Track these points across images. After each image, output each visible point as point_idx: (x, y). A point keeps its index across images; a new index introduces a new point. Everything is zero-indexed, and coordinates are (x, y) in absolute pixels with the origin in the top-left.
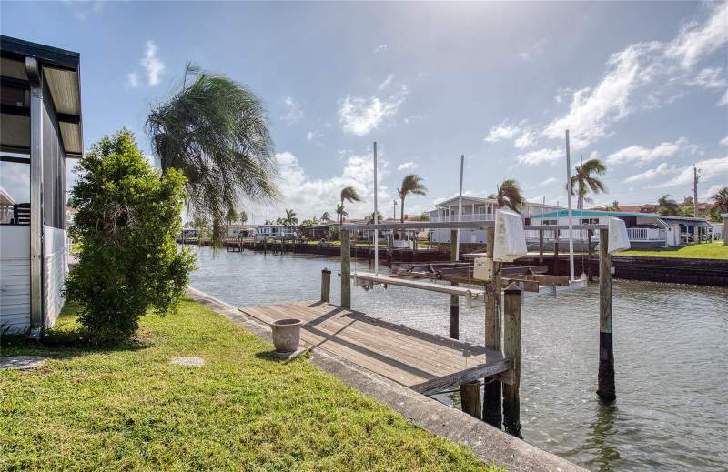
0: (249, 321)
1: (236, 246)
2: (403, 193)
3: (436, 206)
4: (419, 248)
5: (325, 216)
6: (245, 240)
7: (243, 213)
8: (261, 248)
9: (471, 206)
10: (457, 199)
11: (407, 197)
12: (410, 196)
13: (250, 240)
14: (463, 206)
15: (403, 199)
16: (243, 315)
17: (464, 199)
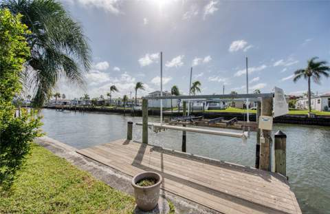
0: (89, 163)
1: (61, 108)
5: (102, 97)
6: (65, 106)
7: (64, 95)
8: (73, 109)
13: (68, 106)
16: (82, 157)
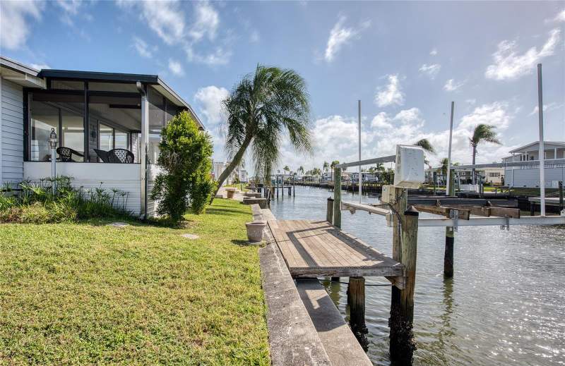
2: (475, 140)
3: (511, 152)
4: (485, 192)
9: (552, 151)
10: (537, 144)
11: (479, 145)
12: (483, 144)
14: (545, 151)
15: (475, 147)
17: (546, 144)
